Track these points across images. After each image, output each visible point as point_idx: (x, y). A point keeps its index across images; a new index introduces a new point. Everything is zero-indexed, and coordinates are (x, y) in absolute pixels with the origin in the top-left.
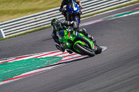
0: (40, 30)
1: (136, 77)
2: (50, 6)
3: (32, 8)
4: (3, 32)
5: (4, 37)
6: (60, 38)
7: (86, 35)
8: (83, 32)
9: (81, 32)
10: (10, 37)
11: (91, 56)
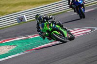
4: (25, 17)
5: (26, 21)
6: (41, 29)
7: (62, 27)
8: (59, 24)
9: (57, 24)
10: (30, 21)
11: (64, 42)
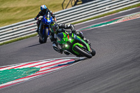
0: (17, 40)
1: (114, 88)
2: (27, 16)
3: (9, 18)
